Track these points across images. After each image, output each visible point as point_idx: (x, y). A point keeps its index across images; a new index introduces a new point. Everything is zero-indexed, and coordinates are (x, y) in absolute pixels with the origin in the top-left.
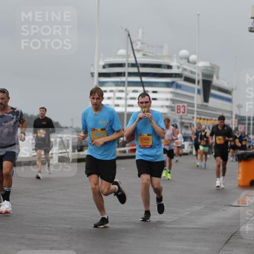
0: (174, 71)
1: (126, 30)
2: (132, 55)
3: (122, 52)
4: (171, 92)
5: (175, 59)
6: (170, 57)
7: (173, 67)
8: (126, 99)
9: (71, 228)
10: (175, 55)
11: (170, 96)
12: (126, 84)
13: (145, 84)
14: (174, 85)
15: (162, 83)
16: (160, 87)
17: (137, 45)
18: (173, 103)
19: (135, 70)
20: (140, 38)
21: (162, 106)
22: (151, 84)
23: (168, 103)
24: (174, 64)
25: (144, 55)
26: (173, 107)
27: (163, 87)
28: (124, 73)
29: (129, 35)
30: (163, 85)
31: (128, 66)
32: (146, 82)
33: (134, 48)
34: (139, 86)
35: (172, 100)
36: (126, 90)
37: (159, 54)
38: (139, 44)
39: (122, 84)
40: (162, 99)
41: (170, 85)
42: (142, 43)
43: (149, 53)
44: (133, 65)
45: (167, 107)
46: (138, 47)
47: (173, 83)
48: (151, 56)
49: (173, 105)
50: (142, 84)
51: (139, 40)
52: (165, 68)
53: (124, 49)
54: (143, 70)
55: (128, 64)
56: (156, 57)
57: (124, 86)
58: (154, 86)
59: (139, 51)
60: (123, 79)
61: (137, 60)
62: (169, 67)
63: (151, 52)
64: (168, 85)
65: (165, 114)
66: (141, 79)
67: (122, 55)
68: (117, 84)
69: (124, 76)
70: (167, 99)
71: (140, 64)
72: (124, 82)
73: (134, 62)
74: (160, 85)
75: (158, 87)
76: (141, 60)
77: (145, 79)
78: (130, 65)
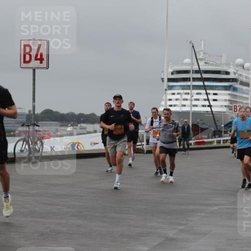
0: (231, 76)
1: (191, 42)
2: (196, 63)
3: (187, 60)
4: (229, 94)
5: (232, 66)
6: (228, 64)
7: (231, 74)
8: (191, 100)
9: (145, 209)
10: (232, 63)
11: (228, 97)
12: (191, 87)
13: (207, 88)
14: (232, 88)
15: (221, 86)
16: (220, 90)
17: (200, 55)
18: (231, 103)
19: (198, 76)
20: (202, 49)
21: (222, 106)
22: (212, 88)
23: (227, 103)
24: (231, 70)
25: (206, 63)
26: (231, 107)
27: (222, 90)
28: (190, 78)
29: (193, 47)
30: (222, 88)
31: (193, 73)
32: (208, 86)
33: (198, 58)
34: (202, 89)
35: (229, 100)
36: (191, 92)
37: (218, 62)
38: (202, 54)
39: (188, 87)
40: (222, 100)
41: (228, 88)
42: (204, 53)
43: (210, 61)
44: (197, 72)
45: (225, 106)
46: (201, 57)
47: (231, 86)
48: (211, 64)
49: (231, 105)
50: (205, 88)
51: (202, 51)
52: (223, 74)
53: (188, 58)
54: (205, 76)
55: (193, 71)
56: (217, 65)
57: (189, 89)
58: (215, 90)
59: (201, 60)
60: (189, 83)
61: (200, 67)
62: (227, 73)
63: (211, 60)
64: (226, 88)
65: (224, 112)
66: (204, 83)
67: (187, 63)
68: (183, 88)
69: (190, 81)
70: (226, 100)
71: (202, 71)
72: (189, 86)
73: (198, 69)
74: (219, 88)
75: (218, 90)
76: (203, 67)
77: (207, 83)
78: (194, 72)
